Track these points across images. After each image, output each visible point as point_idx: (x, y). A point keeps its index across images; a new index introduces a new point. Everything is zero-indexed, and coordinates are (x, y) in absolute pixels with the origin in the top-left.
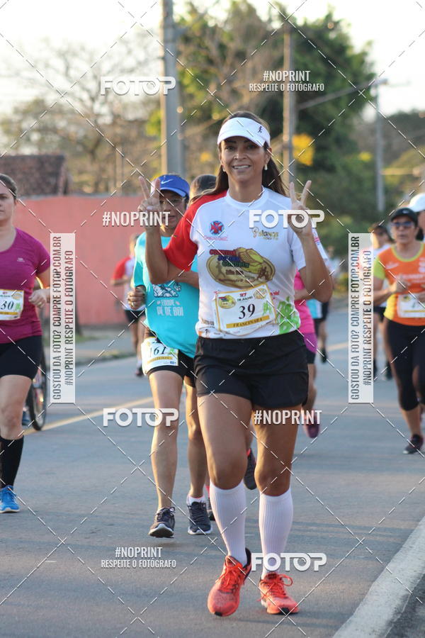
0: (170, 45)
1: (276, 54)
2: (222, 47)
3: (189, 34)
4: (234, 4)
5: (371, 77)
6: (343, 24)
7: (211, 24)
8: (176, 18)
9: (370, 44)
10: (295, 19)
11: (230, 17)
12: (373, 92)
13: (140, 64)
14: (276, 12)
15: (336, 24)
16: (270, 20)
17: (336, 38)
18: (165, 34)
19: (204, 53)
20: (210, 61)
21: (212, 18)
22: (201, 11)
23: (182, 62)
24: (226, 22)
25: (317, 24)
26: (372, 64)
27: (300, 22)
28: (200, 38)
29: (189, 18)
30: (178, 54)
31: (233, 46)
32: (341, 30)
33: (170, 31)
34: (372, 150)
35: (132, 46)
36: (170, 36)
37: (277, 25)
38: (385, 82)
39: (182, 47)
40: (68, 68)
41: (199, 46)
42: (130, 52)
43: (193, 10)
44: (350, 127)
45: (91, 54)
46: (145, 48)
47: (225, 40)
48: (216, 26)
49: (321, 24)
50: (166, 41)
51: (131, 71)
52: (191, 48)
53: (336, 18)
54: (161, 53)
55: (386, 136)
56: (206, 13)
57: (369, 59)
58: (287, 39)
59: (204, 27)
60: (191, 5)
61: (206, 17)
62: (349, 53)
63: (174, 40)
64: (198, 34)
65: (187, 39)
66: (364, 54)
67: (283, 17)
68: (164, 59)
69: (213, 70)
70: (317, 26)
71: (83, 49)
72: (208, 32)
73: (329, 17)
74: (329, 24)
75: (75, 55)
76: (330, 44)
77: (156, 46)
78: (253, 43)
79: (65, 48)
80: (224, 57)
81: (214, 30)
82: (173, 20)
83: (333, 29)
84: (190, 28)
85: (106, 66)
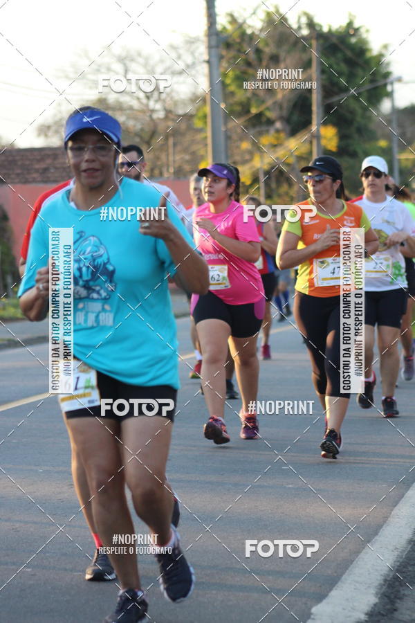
0: (214, 51)
1: (305, 57)
2: (258, 51)
3: (230, 41)
4: (268, 14)
5: (387, 75)
6: (362, 30)
7: (249, 32)
8: (219, 27)
9: (386, 47)
10: (321, 26)
11: (265, 25)
12: (389, 88)
13: (188, 66)
14: (304, 20)
15: (357, 30)
16: (300, 28)
17: (356, 42)
18: (209, 41)
19: (243, 57)
20: (249, 64)
21: (249, 26)
22: (240, 21)
23: (224, 64)
24: (261, 30)
25: (340, 30)
26: (388, 64)
27: (325, 29)
28: (240, 44)
29: (229, 27)
30: (221, 57)
31: (268, 50)
32: (360, 35)
33: (214, 38)
34: (388, 137)
35: (181, 51)
36: (214, 43)
37: (305, 32)
38: (399, 80)
39: (224, 52)
40: (126, 71)
41: (239, 51)
42: (179, 57)
43: (233, 20)
44: (369, 118)
45: (147, 59)
46: (192, 53)
47: (261, 46)
48: (253, 33)
49: (343, 31)
50: (210, 47)
51: (181, 73)
52: (232, 53)
53: (356, 25)
54: (206, 57)
55: (401, 125)
56: (244, 22)
57: (385, 60)
58: (314, 43)
59: (243, 34)
60: (232, 16)
61: (245, 26)
62: (368, 55)
63: (217, 47)
64: (238, 40)
65: (228, 46)
66: (381, 55)
67: (311, 24)
68: (208, 62)
69: (250, 71)
70: (340, 32)
71: (139, 55)
72: (246, 39)
73: (350, 24)
74: (351, 30)
75: (132, 60)
76: (352, 48)
77: (202, 51)
78: (285, 47)
79: (124, 54)
80: (260, 60)
81: (252, 37)
82: (216, 29)
83: (354, 35)
84: (231, 36)
85: (159, 69)
